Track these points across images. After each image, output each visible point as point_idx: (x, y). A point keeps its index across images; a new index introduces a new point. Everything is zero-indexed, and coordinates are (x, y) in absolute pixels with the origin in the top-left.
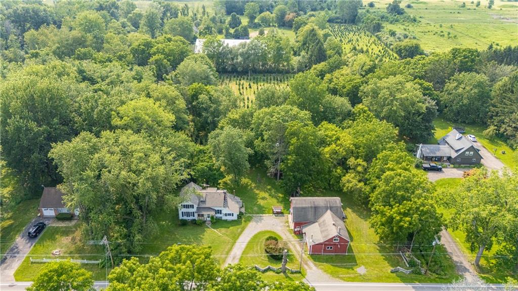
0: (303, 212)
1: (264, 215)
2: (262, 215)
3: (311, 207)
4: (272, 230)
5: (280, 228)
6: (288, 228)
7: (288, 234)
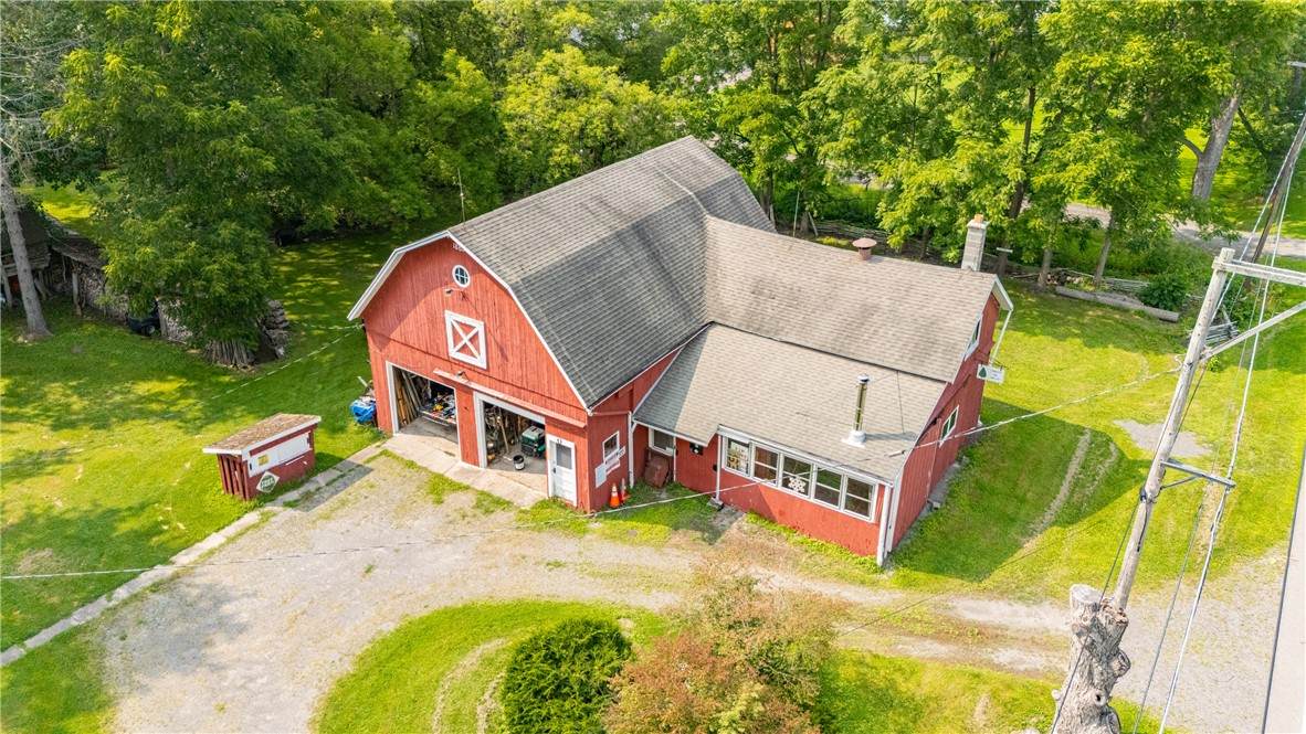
0: (599, 298)
1: (183, 559)
2: (161, 572)
3: (619, 236)
4: (420, 612)
5: (449, 558)
6: (501, 516)
7: (563, 547)
